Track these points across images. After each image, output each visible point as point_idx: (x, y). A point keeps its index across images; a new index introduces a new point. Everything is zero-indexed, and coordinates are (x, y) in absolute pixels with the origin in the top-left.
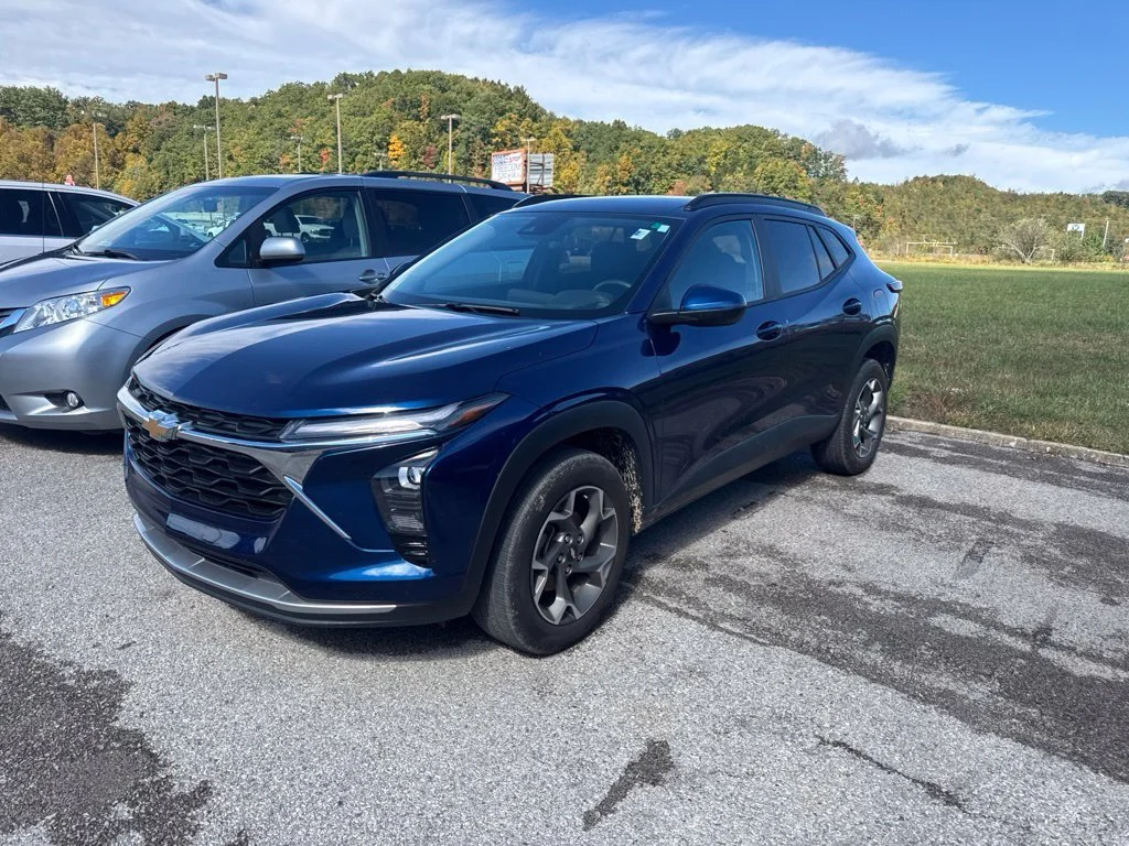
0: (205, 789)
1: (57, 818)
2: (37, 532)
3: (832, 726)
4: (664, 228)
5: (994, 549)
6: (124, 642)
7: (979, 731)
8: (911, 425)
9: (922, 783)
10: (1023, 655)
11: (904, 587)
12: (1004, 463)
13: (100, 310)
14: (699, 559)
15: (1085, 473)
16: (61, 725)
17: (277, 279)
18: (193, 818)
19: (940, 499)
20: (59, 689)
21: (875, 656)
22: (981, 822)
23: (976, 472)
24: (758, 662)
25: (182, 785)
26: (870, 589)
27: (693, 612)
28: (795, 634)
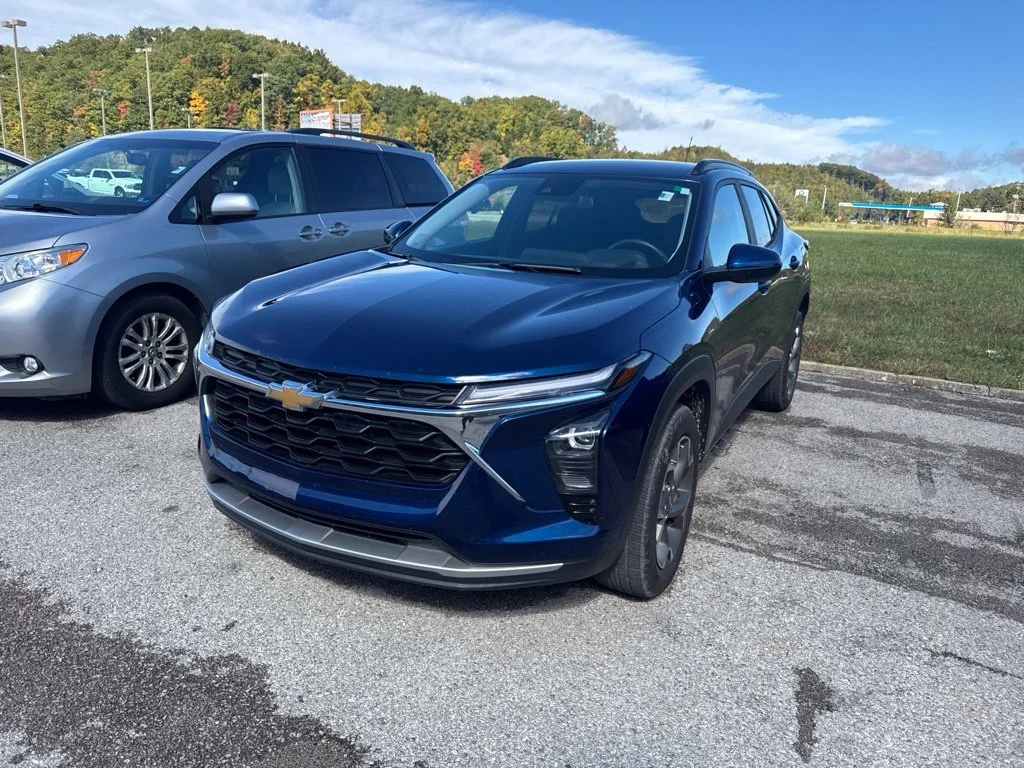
3: (931, 639)
4: (685, 191)
5: (934, 470)
6: (225, 622)
11: (893, 509)
12: (888, 395)
13: (58, 268)
14: (714, 495)
15: (952, 401)
16: (219, 720)
19: (862, 428)
20: (188, 680)
21: (916, 573)
23: (873, 404)
24: (830, 586)
26: (869, 512)
27: (744, 545)
28: (841, 558)
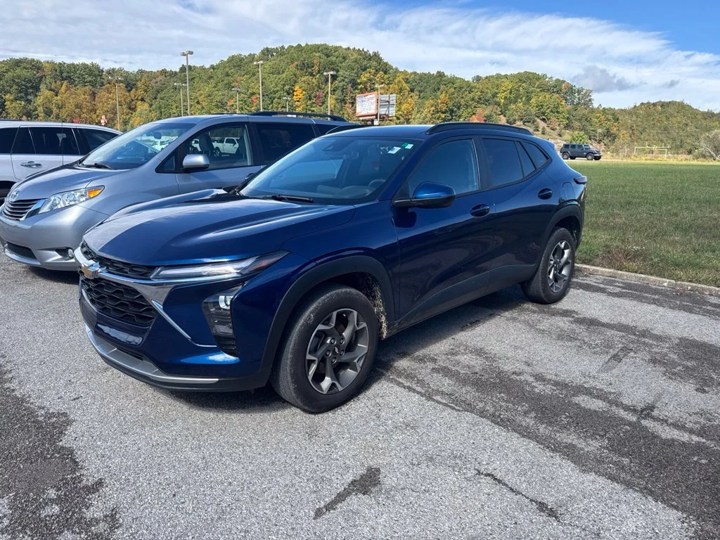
0: (100, 483)
1: (15, 496)
2: (43, 331)
3: (487, 464)
4: (409, 146)
5: (632, 354)
6: (76, 396)
7: (584, 471)
8: (597, 271)
9: (536, 502)
10: (630, 424)
11: (563, 377)
12: (657, 297)
13: (87, 199)
14: (432, 355)
15: (711, 305)
16: (30, 443)
17: (194, 179)
18: (89, 499)
19: (605, 320)
20: (34, 422)
21: (529, 421)
22: (568, 528)
23: (635, 302)
24: (452, 421)
25: (88, 480)
26: (539, 378)
27: (419, 389)
28: (481, 405)
